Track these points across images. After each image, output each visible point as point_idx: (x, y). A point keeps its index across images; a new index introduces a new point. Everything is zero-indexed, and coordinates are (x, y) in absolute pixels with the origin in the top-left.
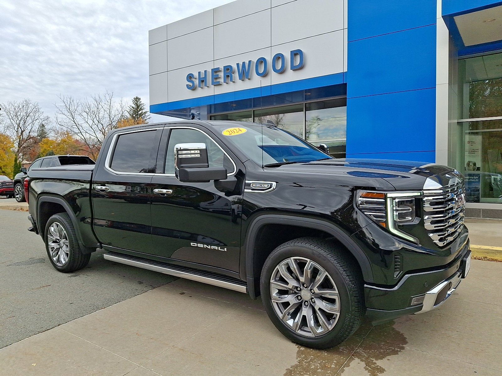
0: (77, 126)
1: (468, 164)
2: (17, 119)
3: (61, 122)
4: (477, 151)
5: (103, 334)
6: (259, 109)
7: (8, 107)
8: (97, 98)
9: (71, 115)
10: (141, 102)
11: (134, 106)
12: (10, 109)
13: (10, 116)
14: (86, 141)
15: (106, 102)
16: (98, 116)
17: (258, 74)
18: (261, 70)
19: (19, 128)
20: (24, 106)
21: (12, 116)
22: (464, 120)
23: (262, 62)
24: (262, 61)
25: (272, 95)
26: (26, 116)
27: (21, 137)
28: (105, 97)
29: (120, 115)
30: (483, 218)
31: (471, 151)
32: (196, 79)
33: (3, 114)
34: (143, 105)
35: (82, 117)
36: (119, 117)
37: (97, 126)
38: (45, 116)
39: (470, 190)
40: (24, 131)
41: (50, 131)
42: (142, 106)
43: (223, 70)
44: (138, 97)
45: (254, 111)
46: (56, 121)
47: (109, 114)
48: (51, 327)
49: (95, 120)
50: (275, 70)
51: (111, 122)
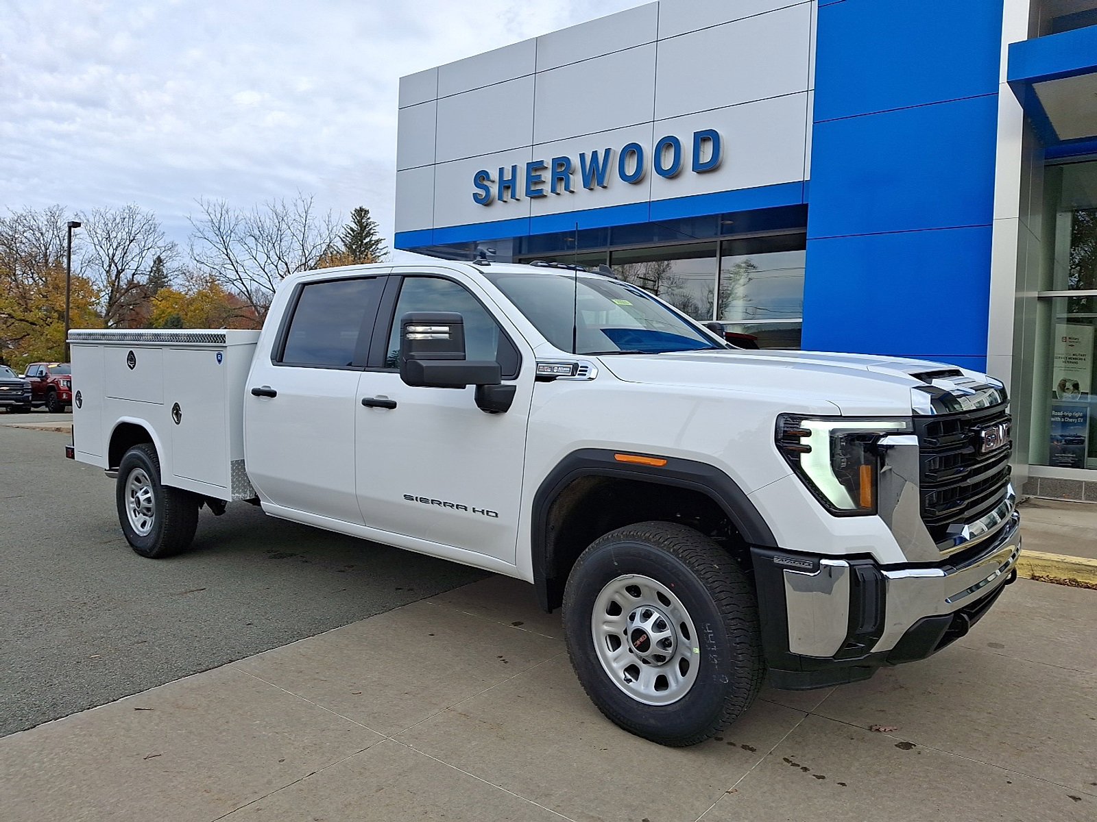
0: (233, 265)
1: (1063, 386)
2: (109, 245)
3: (201, 256)
4: (1083, 358)
5: (316, 681)
6: (620, 249)
7: (91, 220)
8: (279, 209)
9: (222, 242)
10: (369, 219)
11: (354, 226)
12: (97, 224)
13: (96, 239)
14: (250, 298)
15: (297, 217)
16: (278, 247)
17: (623, 176)
18: (631, 170)
19: (113, 265)
20: (124, 219)
21: (100, 239)
22: (1054, 293)
23: (633, 152)
24: (633, 150)
25: (652, 222)
26: (128, 241)
27: (116, 284)
28: (296, 205)
29: (324, 247)
30: (1086, 500)
31: (1069, 359)
32: (493, 182)
33: (80, 234)
34: (373, 225)
35: (245, 246)
36: (323, 249)
37: (276, 266)
38: (168, 241)
39: (1063, 441)
40: (123, 270)
41: (176, 273)
42: (370, 227)
43: (550, 166)
44: (364, 207)
45: (611, 252)
46: (191, 253)
47: (301, 242)
48: (216, 664)
49: (272, 253)
50: (660, 171)
51: (306, 259)
